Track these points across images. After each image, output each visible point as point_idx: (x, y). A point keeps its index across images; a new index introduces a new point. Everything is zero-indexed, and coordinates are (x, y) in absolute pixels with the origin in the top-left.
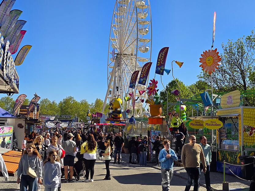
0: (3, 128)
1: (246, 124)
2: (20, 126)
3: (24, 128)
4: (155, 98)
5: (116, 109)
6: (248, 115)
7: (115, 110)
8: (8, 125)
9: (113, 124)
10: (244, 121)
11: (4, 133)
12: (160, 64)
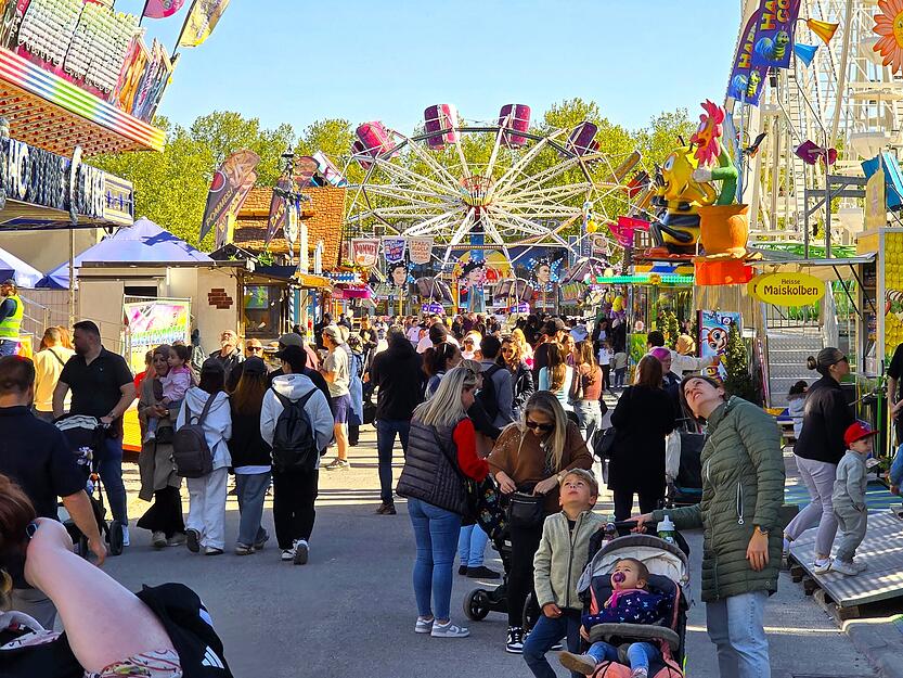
0: (148, 308)
1: (895, 286)
2: (218, 299)
3: (234, 307)
4: (715, 176)
5: (684, 206)
6: (893, 256)
7: (679, 209)
8: (170, 294)
9: (665, 278)
10: (889, 276)
11: (152, 328)
12: (774, 21)
